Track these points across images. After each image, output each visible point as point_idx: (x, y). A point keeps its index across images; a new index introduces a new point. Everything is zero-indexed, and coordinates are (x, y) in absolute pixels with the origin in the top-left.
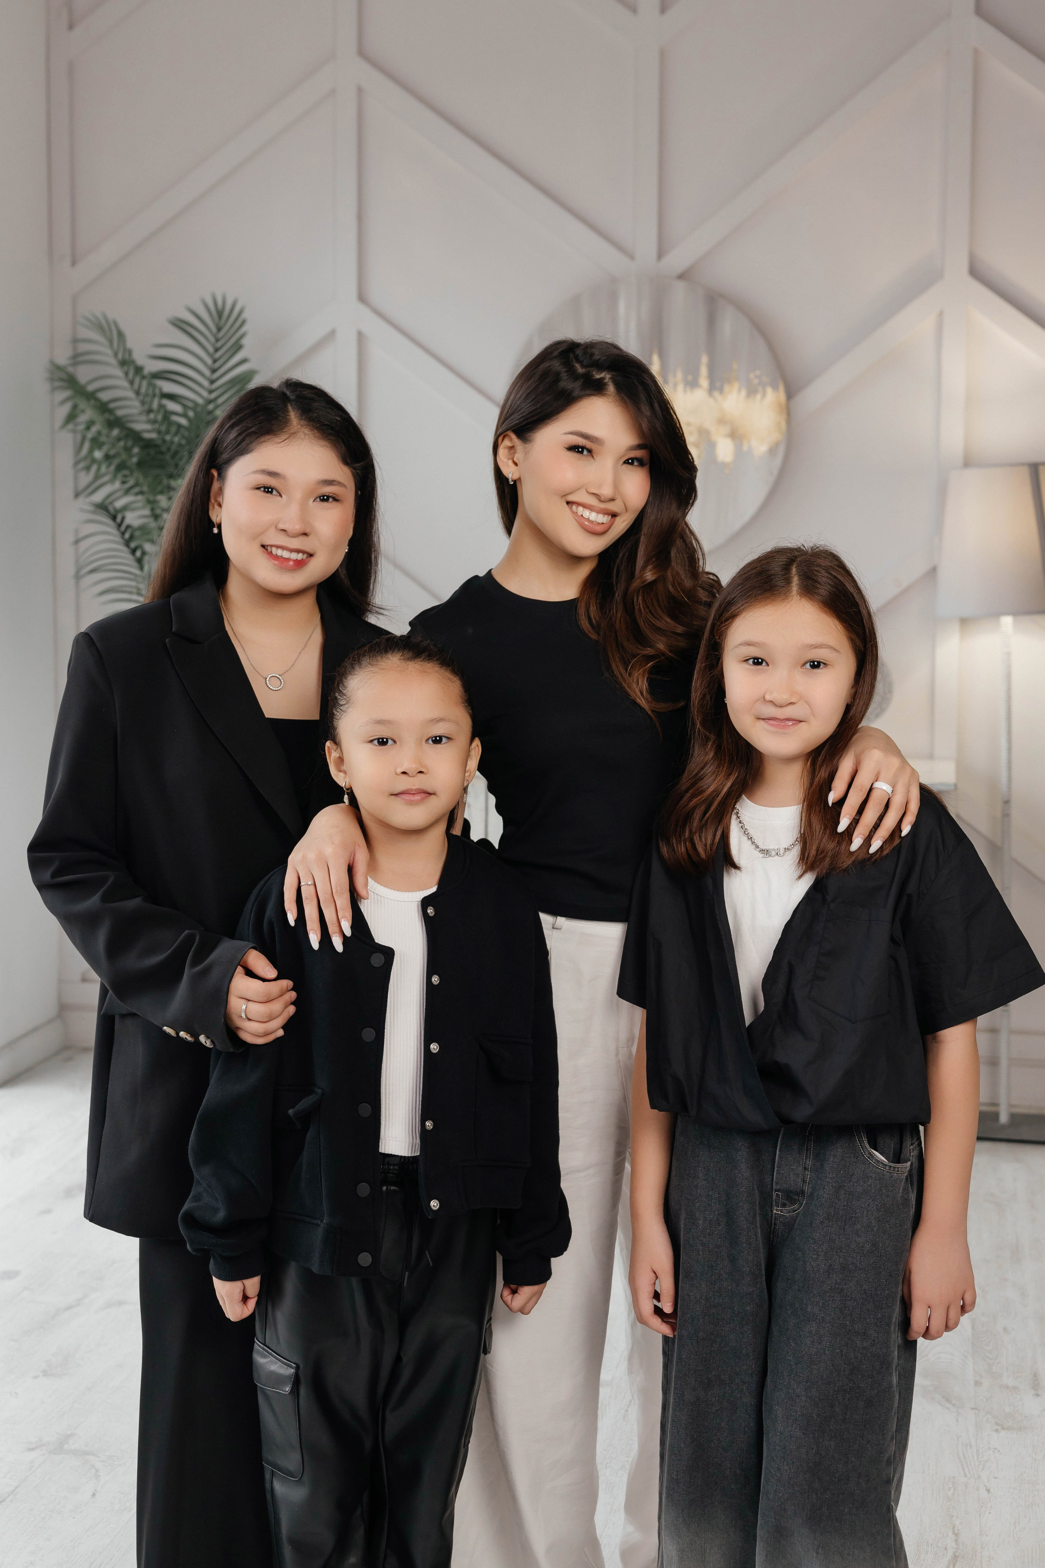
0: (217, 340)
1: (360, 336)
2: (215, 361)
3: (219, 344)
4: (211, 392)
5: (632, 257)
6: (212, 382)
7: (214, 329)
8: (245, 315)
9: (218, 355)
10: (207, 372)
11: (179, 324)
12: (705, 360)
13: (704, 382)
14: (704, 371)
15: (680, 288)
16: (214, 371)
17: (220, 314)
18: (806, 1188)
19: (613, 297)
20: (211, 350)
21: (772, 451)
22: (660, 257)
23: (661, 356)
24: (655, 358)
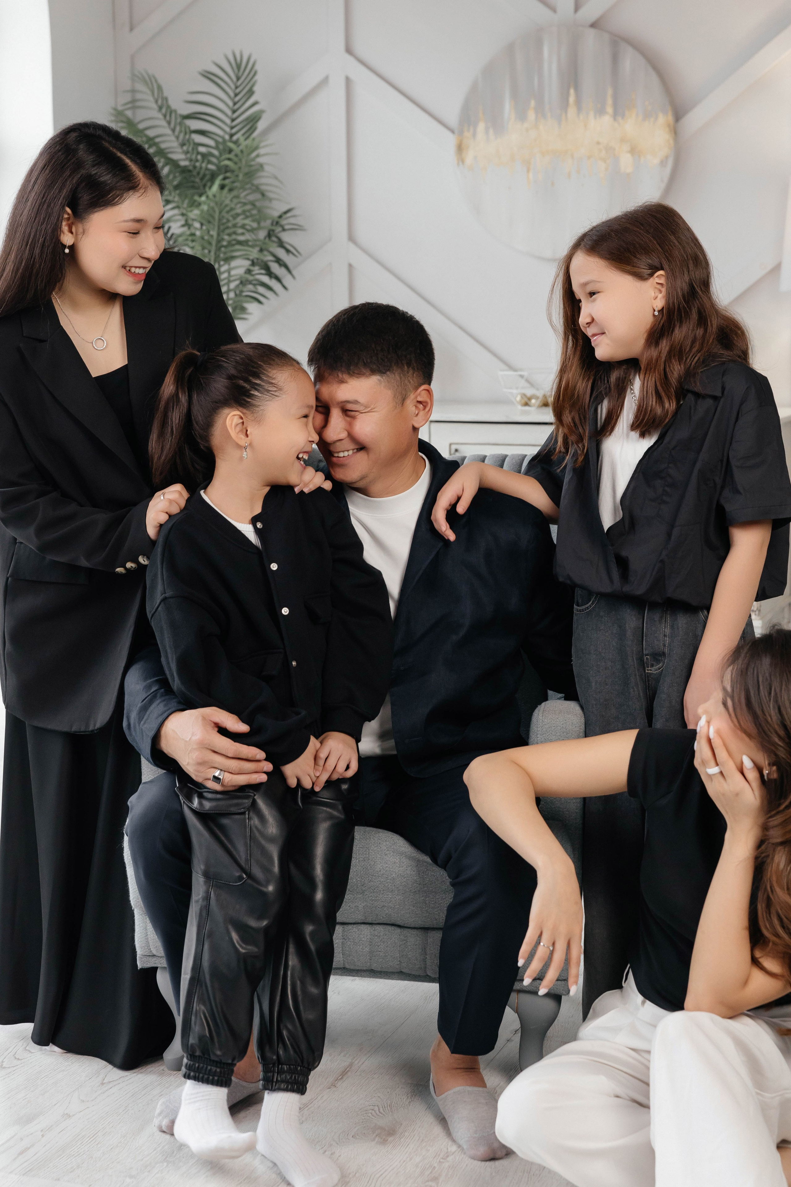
0: (237, 87)
1: (348, 80)
2: (235, 104)
3: (238, 91)
4: (232, 128)
5: (554, 10)
6: (233, 120)
7: (234, 79)
8: (257, 67)
9: (237, 99)
10: (229, 113)
11: (208, 75)
12: (610, 92)
13: (610, 110)
14: (610, 101)
15: (591, 33)
16: (234, 112)
17: (239, 66)
18: (666, 650)
19: (538, 44)
20: (232, 94)
21: (663, 163)
22: (577, 9)
23: (576, 89)
24: (572, 91)
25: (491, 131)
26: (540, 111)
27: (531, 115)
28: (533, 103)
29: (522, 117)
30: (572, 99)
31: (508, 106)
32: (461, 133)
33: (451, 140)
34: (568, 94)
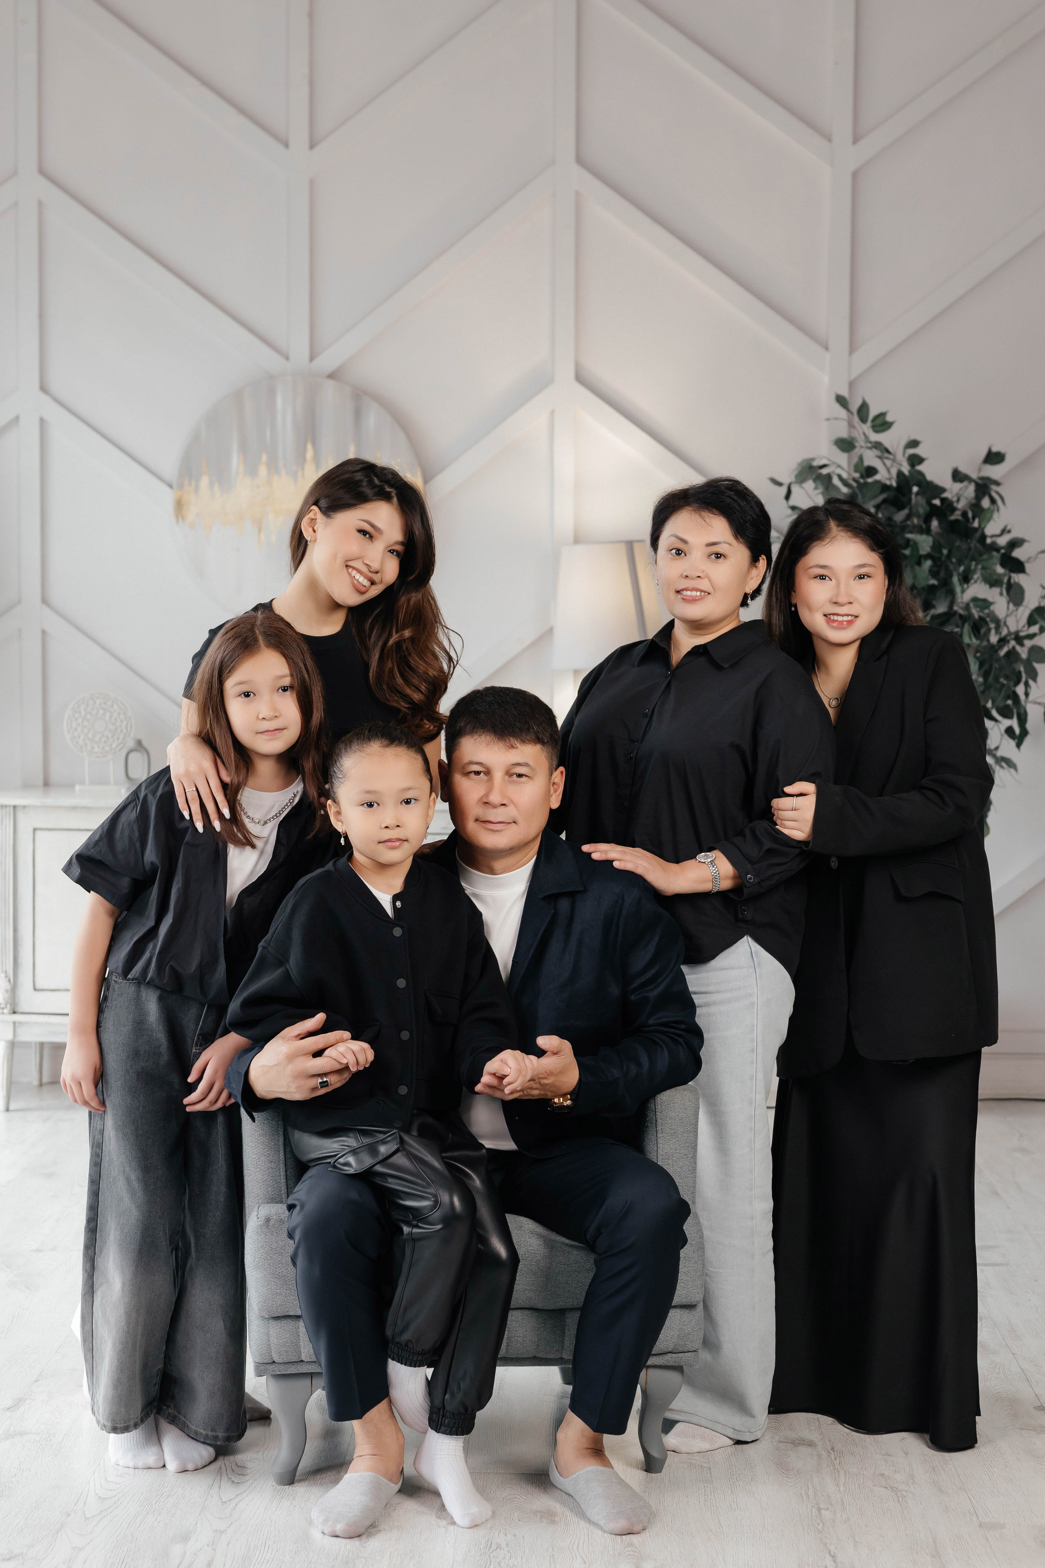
1: (42, 421)
5: (287, 358)
12: (352, 448)
15: (330, 385)
19: (272, 393)
22: (312, 359)
23: (314, 444)
24: (309, 446)
25: (216, 488)
26: (273, 467)
27: (263, 471)
28: (264, 458)
29: (252, 472)
30: (310, 454)
31: (235, 460)
32: (181, 487)
33: (168, 497)
34: (305, 450)
